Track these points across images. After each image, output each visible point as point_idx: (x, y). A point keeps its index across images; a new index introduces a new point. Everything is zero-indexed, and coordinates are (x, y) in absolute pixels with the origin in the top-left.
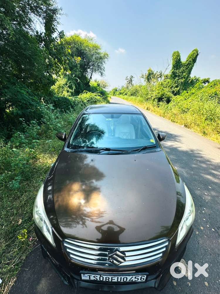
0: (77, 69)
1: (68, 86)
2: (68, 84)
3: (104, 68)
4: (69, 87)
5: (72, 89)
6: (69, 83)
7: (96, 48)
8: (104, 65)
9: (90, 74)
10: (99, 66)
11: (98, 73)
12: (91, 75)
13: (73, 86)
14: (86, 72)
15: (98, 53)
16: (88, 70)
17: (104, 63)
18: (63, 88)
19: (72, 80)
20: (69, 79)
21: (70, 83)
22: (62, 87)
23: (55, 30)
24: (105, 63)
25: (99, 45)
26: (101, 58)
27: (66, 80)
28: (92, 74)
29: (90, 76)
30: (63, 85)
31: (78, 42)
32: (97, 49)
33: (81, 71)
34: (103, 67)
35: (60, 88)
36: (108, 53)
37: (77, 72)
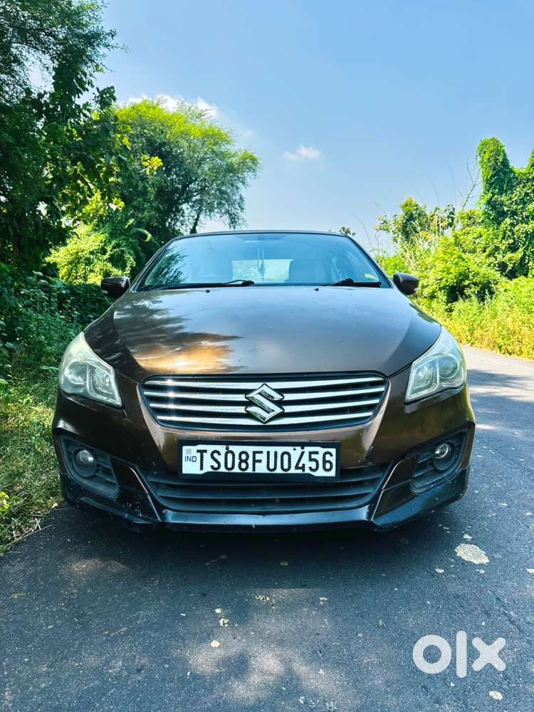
0: (145, 200)
1: (107, 256)
2: (109, 248)
3: (241, 198)
4: (111, 259)
5: (123, 269)
6: (114, 248)
7: (214, 138)
8: (243, 191)
9: (192, 221)
10: (222, 192)
11: (218, 215)
12: (196, 224)
13: (127, 256)
14: (175, 215)
15: (222, 156)
16: (184, 206)
17: (240, 185)
18: (88, 262)
19: (123, 237)
20: (113, 235)
21: (118, 245)
22: (88, 259)
23: (87, 86)
24: (244, 183)
25: (226, 131)
26: (230, 169)
27: (102, 237)
28: (197, 220)
29: (191, 227)
30: (92, 253)
31: (153, 121)
32: (216, 144)
33: (158, 210)
34: (237, 197)
35: (79, 262)
36: (255, 155)
37: (143, 210)
